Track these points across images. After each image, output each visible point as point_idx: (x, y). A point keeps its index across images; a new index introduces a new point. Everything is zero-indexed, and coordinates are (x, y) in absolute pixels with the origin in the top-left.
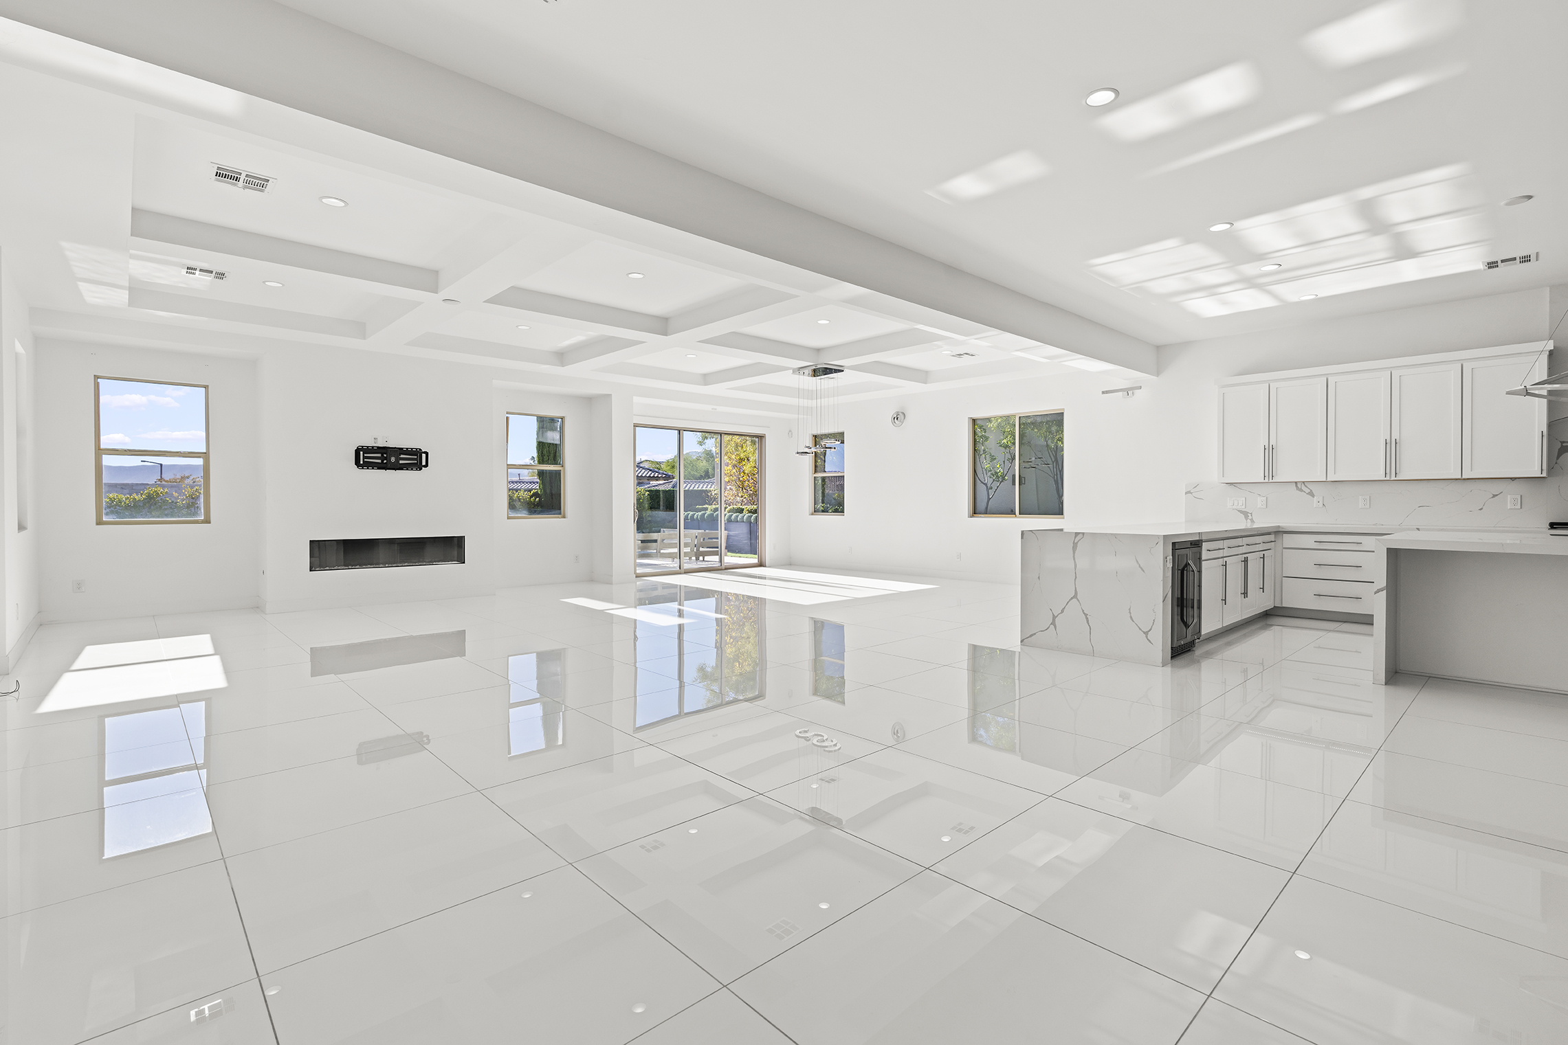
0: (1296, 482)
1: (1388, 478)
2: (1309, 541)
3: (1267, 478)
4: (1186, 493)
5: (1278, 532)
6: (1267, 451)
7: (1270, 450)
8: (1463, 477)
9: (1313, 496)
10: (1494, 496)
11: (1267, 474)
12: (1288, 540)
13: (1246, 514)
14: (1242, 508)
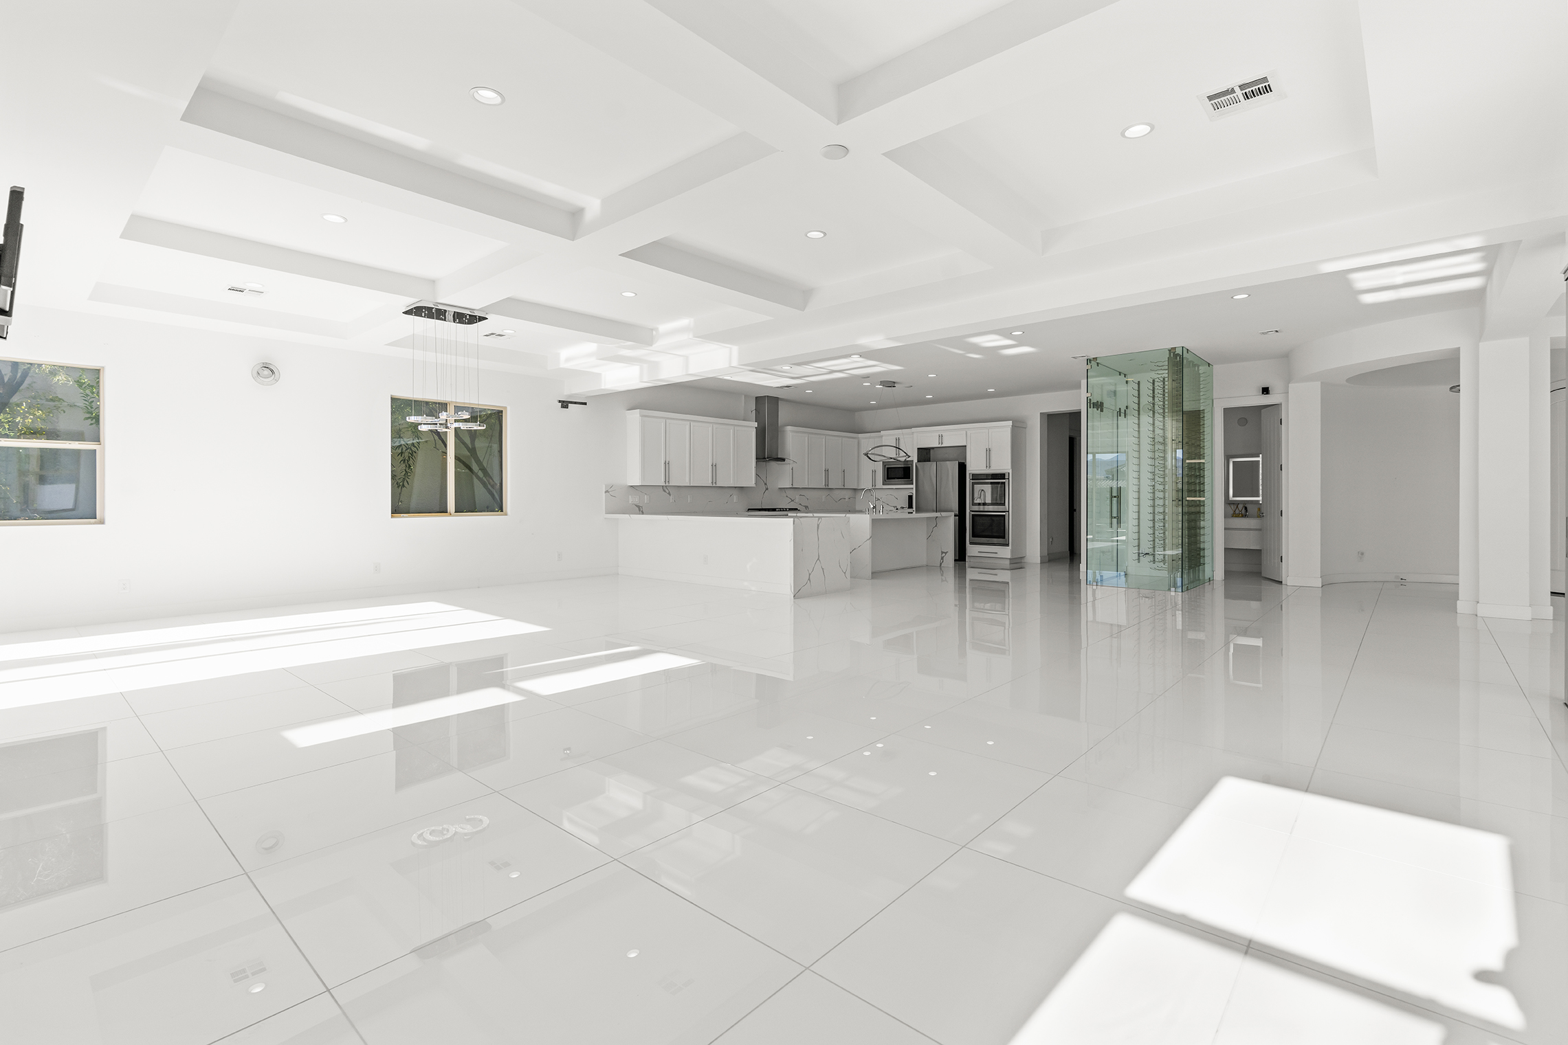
1: (712, 485)
7: (667, 465)
11: (665, 481)
13: (639, 507)
14: (638, 503)
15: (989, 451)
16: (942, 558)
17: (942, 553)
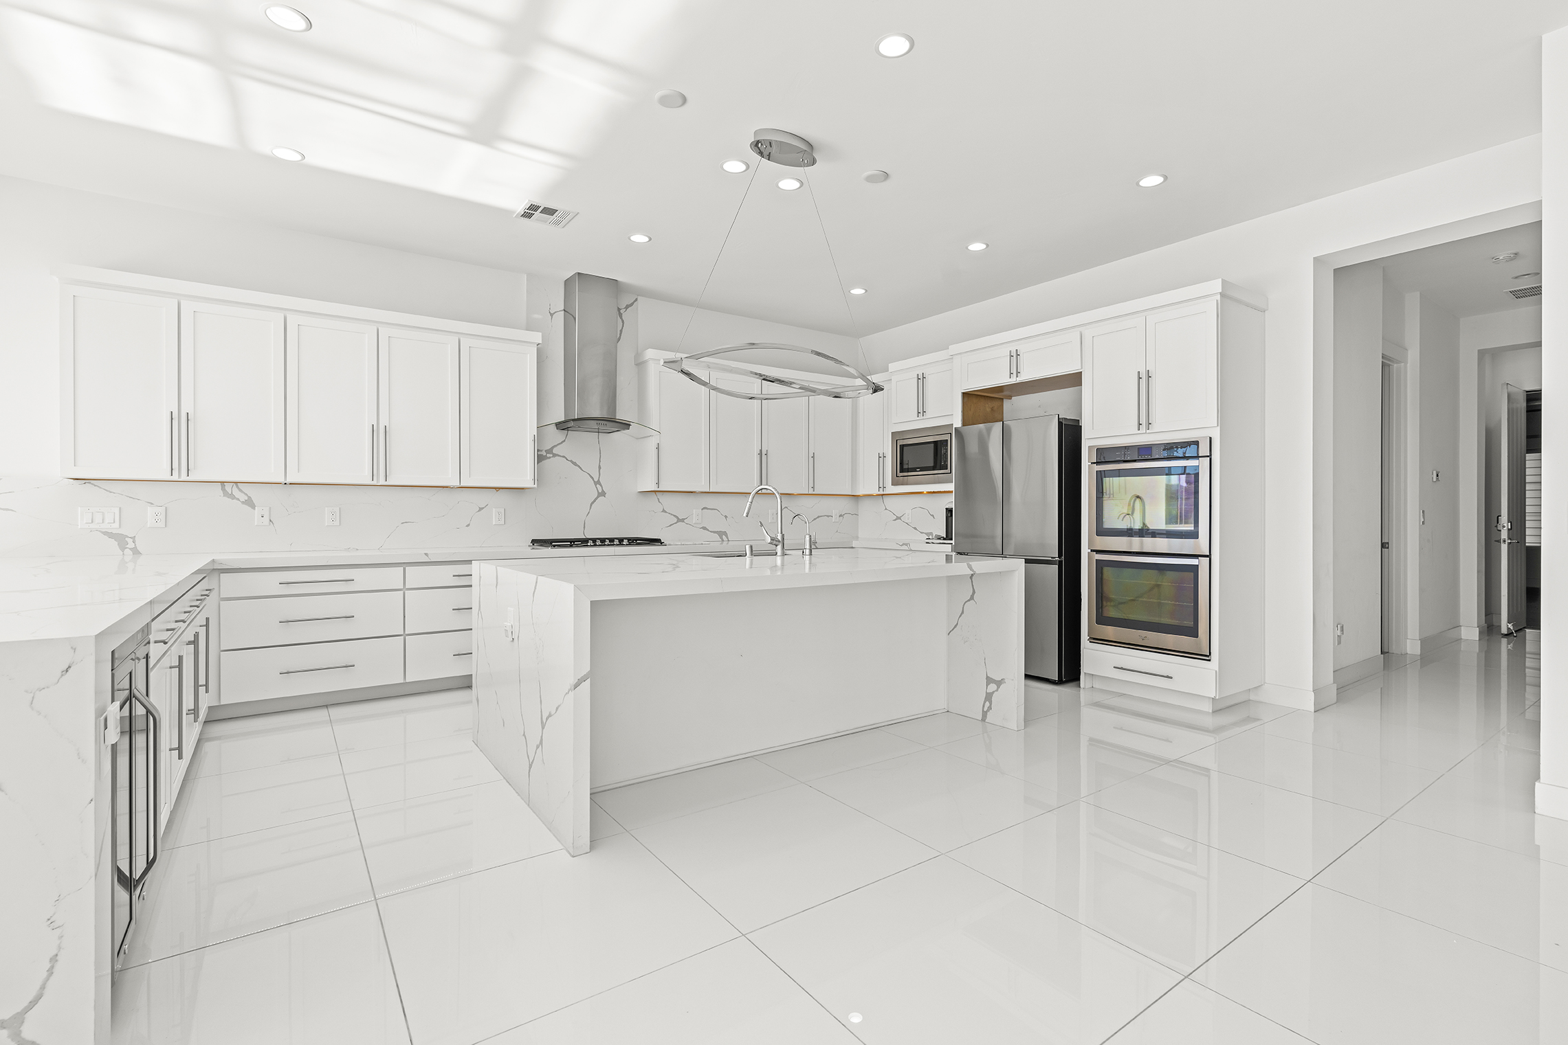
0: (222, 483)
3: (176, 473)
5: (214, 572)
6: (175, 422)
7: (182, 421)
8: (462, 485)
9: (253, 506)
10: (481, 509)
11: (176, 465)
12: (232, 584)
13: (121, 540)
14: (114, 528)
15: (1145, 379)
16: (989, 697)
17: (989, 680)
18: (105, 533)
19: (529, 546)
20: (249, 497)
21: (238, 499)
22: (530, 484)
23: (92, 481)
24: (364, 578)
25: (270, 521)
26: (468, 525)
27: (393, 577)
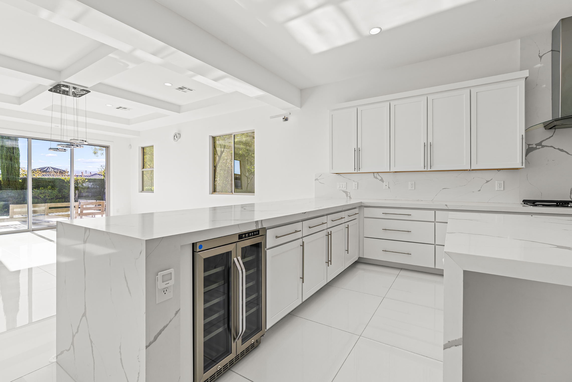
0: (374, 173)
1: (426, 170)
2: (379, 213)
3: (356, 170)
4: (316, 180)
5: (361, 206)
6: (356, 152)
7: (358, 151)
8: (472, 168)
9: (383, 182)
10: (487, 182)
11: (356, 167)
12: (367, 212)
13: (346, 192)
14: (345, 189)
18: (343, 191)
19: (521, 204)
20: (382, 178)
21: (378, 179)
22: (519, 166)
23: (340, 174)
24: (416, 214)
25: (389, 187)
26: (479, 191)
27: (430, 215)
